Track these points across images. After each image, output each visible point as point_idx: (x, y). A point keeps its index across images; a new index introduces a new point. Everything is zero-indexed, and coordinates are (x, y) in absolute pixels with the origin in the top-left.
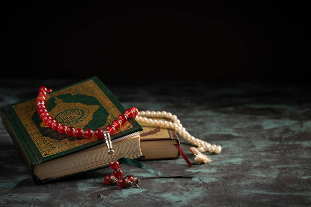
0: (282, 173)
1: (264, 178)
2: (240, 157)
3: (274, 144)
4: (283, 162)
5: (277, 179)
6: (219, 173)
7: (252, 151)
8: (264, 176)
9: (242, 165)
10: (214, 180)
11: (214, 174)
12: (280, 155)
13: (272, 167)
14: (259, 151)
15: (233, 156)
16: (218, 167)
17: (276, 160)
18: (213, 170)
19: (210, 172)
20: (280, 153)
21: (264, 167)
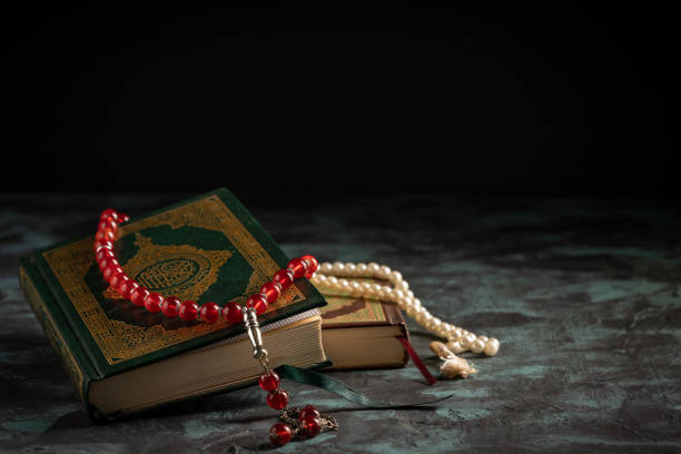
0: (633, 398)
1: (594, 409)
2: (540, 363)
3: (614, 335)
4: (635, 373)
5: (622, 412)
6: (493, 397)
7: (566, 350)
8: (592, 404)
9: (544, 381)
10: (483, 413)
11: (482, 400)
12: (626, 358)
13: (610, 384)
14: (582, 351)
15: (526, 361)
16: (492, 384)
17: (619, 369)
18: (482, 392)
19: (474, 396)
20: (627, 354)
21: (594, 385)
